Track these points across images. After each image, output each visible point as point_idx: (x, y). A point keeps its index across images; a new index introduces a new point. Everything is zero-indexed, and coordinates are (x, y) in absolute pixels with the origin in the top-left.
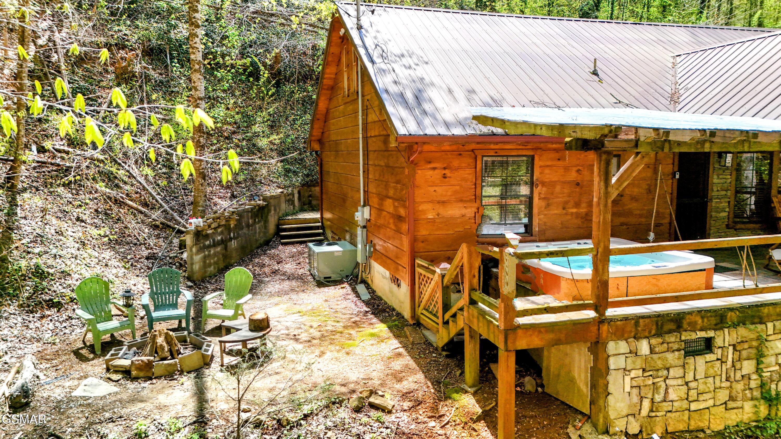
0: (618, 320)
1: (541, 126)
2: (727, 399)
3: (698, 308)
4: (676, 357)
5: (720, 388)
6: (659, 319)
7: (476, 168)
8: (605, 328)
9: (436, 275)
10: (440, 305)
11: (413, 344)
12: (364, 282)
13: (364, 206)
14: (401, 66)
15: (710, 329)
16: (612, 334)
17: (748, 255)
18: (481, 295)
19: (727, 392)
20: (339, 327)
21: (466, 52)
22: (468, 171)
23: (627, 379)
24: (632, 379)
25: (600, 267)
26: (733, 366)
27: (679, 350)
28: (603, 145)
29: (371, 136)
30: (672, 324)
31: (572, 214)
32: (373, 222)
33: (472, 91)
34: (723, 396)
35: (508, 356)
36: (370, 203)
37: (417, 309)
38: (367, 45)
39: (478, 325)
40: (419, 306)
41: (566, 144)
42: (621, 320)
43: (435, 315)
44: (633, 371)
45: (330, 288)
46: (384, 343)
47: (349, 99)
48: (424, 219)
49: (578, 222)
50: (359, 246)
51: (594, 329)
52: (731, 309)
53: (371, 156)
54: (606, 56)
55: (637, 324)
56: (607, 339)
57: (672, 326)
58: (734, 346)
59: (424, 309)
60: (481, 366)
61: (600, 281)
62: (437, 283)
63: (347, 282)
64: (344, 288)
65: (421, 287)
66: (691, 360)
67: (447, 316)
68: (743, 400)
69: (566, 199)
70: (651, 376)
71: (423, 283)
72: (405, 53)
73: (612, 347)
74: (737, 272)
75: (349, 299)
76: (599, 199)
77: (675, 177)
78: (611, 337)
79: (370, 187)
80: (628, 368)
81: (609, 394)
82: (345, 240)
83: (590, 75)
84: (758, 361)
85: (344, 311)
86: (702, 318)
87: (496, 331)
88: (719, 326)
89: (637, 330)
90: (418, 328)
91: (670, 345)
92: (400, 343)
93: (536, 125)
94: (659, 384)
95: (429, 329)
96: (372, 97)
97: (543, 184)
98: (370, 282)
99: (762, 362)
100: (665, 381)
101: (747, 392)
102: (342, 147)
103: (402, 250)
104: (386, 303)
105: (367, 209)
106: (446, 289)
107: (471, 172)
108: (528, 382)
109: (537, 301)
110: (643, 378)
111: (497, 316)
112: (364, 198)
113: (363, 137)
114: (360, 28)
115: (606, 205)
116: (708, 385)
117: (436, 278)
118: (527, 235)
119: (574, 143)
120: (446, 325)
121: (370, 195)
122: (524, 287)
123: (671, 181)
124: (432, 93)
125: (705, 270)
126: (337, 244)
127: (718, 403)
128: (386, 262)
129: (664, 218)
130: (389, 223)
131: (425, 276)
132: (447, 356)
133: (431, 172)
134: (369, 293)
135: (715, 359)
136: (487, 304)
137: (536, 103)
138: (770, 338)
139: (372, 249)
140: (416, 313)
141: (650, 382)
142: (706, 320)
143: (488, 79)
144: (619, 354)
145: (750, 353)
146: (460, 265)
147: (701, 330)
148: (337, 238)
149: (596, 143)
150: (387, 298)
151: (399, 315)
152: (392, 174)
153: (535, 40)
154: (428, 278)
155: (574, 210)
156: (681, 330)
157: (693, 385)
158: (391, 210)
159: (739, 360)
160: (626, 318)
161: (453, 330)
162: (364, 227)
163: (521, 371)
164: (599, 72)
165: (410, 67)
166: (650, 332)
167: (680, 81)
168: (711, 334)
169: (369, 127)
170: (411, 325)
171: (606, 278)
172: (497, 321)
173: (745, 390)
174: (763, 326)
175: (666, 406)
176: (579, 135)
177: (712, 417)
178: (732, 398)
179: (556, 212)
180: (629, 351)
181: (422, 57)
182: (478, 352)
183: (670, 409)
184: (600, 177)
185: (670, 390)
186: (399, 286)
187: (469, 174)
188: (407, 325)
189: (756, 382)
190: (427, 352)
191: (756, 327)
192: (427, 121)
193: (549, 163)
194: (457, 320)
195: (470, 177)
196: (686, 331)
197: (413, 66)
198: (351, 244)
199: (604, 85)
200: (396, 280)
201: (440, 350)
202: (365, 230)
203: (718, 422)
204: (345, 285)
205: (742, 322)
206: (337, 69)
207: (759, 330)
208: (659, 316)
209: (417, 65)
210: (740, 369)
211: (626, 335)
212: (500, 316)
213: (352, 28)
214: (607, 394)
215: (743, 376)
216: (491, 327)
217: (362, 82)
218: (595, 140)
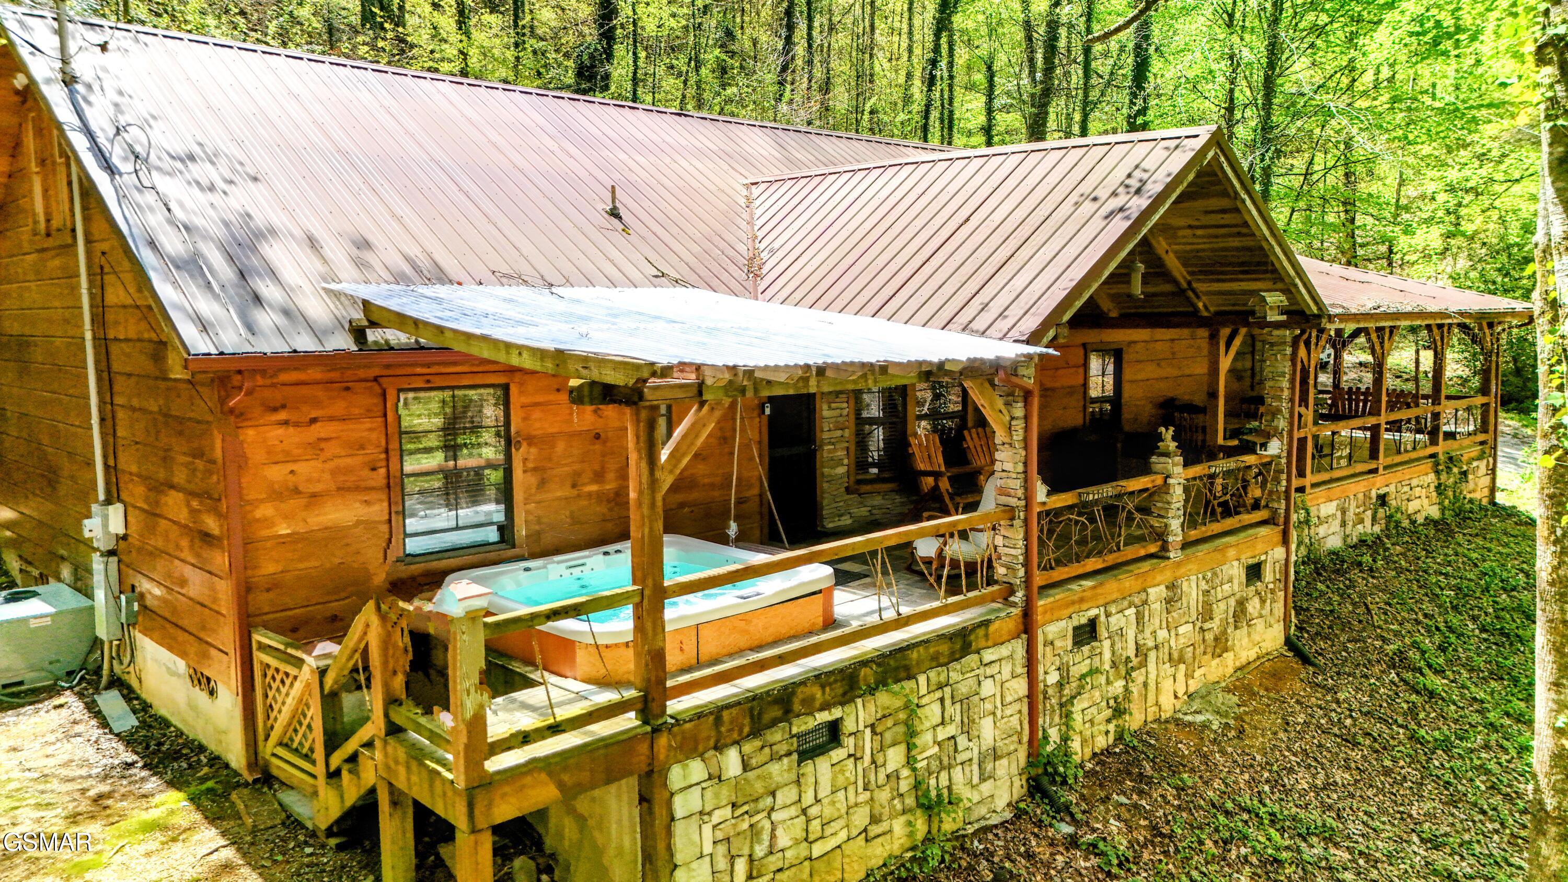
0: (685, 722)
1: (521, 349)
2: (867, 821)
3: (815, 669)
4: (785, 767)
5: (856, 805)
6: (755, 703)
7: (385, 415)
8: (663, 741)
9: (305, 668)
10: (318, 735)
11: (254, 831)
12: (116, 683)
13: (108, 502)
14: (189, 183)
15: (834, 705)
16: (675, 749)
17: (883, 563)
18: (409, 714)
19: (867, 809)
20: (54, 822)
21: (345, 154)
22: (367, 424)
23: (707, 829)
24: (714, 827)
25: (649, 625)
26: (873, 762)
27: (789, 754)
28: (641, 397)
29: (116, 339)
30: (776, 707)
31: (590, 494)
32: (134, 540)
33: (364, 244)
34: (861, 818)
35: (476, 843)
36: (124, 496)
37: (261, 743)
38: (94, 126)
39: (409, 779)
40: (266, 739)
41: (571, 392)
42: (691, 721)
43: (306, 757)
44: (717, 812)
45: (23, 710)
46: (180, 844)
47: (50, 243)
48: (269, 538)
49: (602, 509)
50: (100, 595)
51: (644, 748)
52: (864, 663)
53: (120, 384)
54: (633, 178)
55: (718, 721)
56: (666, 763)
57: (776, 712)
58: (872, 726)
59: (280, 744)
60: (418, 854)
61: (649, 652)
62: (308, 685)
63: (71, 688)
64: (61, 706)
65: (270, 694)
66: (808, 767)
67: (336, 759)
68: (891, 818)
69: (577, 467)
70: (747, 812)
71: (274, 686)
72: (197, 150)
73: (676, 776)
74: (868, 580)
75: (78, 735)
76: (641, 493)
77: (763, 412)
78: (675, 756)
79: (120, 454)
80: (707, 809)
81: (676, 866)
82: (59, 580)
83: (606, 216)
84: (908, 744)
85: (64, 772)
86: (823, 687)
87: (450, 793)
88: (847, 697)
89: (719, 732)
90: (265, 789)
91: (774, 747)
92: (223, 834)
93: (508, 346)
94: (760, 825)
95: (292, 788)
96: (113, 248)
97: (531, 440)
98: (134, 683)
99: (915, 746)
100: (769, 817)
101: (896, 802)
102: (38, 355)
103: (218, 613)
104: (181, 734)
105: (116, 513)
106: (330, 700)
107: (375, 425)
108: (521, 868)
109: (531, 701)
110: (733, 821)
111: (450, 757)
112: (107, 483)
113: (94, 338)
114: (69, 80)
115: (653, 505)
116: (838, 805)
117: (306, 674)
118: (503, 546)
119: (586, 391)
120: (334, 781)
121: (124, 478)
122: (503, 667)
123: (758, 420)
124: (274, 252)
125: (820, 591)
126: (35, 594)
127: (854, 832)
128: (174, 639)
129: (750, 486)
130: (178, 547)
131: (277, 670)
132: (340, 848)
133: (280, 431)
134: (134, 712)
135: (846, 756)
136: (427, 734)
137: (505, 276)
138: (924, 701)
139: (136, 606)
140: (261, 755)
141: (745, 826)
142: (827, 689)
143: (399, 220)
144: (690, 786)
145: (897, 733)
146: (362, 646)
147: (822, 709)
148: (36, 573)
149: (628, 391)
150: (184, 721)
151: (216, 761)
152: (181, 433)
153: (495, 137)
154: (287, 675)
155: (594, 488)
156: (791, 715)
157: (813, 811)
158: (183, 516)
159: (881, 750)
160: (699, 715)
161: (352, 793)
162: (111, 553)
163: (505, 847)
164: (623, 212)
165: (212, 188)
166: (741, 731)
167: (760, 234)
168: (837, 713)
169: (110, 317)
170: (246, 784)
171: (661, 644)
172: (449, 770)
173: (893, 799)
174: (911, 684)
175: (774, 862)
176: (595, 375)
177: (846, 860)
178: (875, 819)
179: (559, 494)
180: (707, 777)
181: (241, 164)
182: (410, 835)
183: (780, 865)
184: (639, 451)
185: (779, 832)
186: (212, 693)
187: (370, 430)
188: (238, 785)
189: (907, 782)
190: (292, 845)
191: (903, 688)
192: (265, 319)
193: (540, 398)
194: (361, 768)
195: (374, 435)
196: (798, 716)
197: (220, 184)
198: (79, 590)
199: (633, 238)
200: (204, 681)
201: (321, 835)
202: (113, 560)
203: (856, 867)
204: (68, 698)
205: (881, 682)
206: (11, 164)
207: (908, 691)
208: (754, 698)
209: (231, 182)
210: (884, 765)
211: (701, 748)
212: (456, 757)
213: (48, 81)
214: (672, 867)
215: (888, 776)
216: (438, 783)
217: (84, 208)
218: (626, 386)
